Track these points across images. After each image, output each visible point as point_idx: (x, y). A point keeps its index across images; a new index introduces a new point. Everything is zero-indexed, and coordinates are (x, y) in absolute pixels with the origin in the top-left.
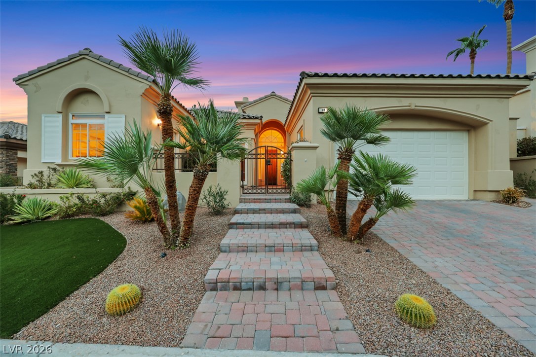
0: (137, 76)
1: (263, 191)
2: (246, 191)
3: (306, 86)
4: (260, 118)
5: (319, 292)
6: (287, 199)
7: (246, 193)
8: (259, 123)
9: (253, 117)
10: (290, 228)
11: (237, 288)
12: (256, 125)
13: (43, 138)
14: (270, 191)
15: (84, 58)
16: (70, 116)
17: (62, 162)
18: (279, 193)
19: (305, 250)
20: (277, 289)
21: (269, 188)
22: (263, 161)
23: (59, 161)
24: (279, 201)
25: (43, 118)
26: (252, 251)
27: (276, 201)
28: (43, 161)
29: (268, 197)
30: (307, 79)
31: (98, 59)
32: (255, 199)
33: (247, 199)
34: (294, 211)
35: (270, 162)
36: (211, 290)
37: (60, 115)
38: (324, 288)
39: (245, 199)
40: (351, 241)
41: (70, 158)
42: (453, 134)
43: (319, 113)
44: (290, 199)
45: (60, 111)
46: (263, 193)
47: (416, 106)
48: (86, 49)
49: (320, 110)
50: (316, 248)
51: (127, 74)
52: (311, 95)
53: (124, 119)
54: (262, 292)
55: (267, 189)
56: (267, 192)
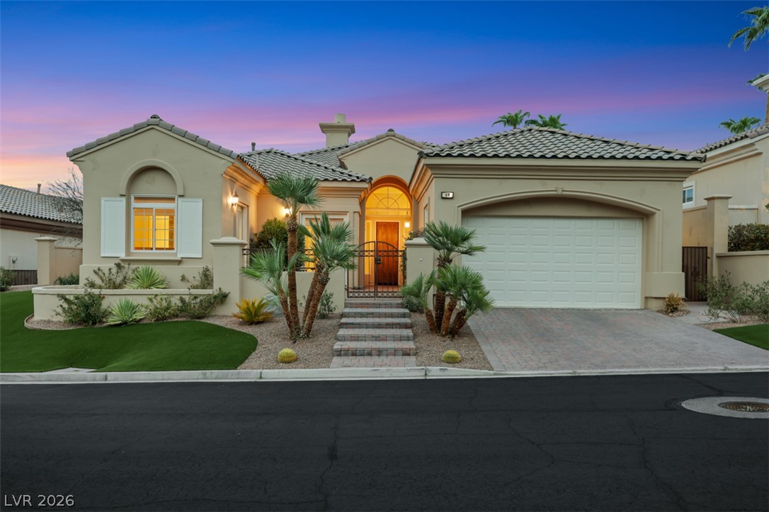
0: (218, 152)
1: (372, 295)
2: (351, 295)
3: (425, 167)
4: (368, 181)
5: (405, 357)
6: (399, 304)
7: (351, 297)
8: (367, 188)
9: (358, 178)
10: (396, 328)
11: (353, 354)
12: (361, 191)
13: (102, 226)
14: (380, 294)
15: (153, 128)
16: (133, 198)
17: (126, 256)
18: (390, 297)
19: (404, 340)
20: (379, 355)
21: (379, 290)
22: (372, 259)
23: (123, 256)
24: (391, 306)
25: (103, 202)
26: (362, 340)
27: (386, 306)
28: (102, 255)
29: (377, 301)
30: (426, 160)
31: (170, 131)
32: (362, 304)
33: (353, 304)
34: (404, 316)
35: (380, 260)
36: (338, 356)
37: (124, 199)
38: (409, 355)
39: (350, 304)
40: (443, 336)
41: (132, 251)
42: (621, 222)
43: (443, 198)
44: (402, 304)
45: (124, 194)
46: (372, 297)
47: (563, 191)
48: (154, 117)
49: (444, 195)
50: (412, 338)
51: (205, 149)
52: (433, 176)
53: (201, 203)
54: (370, 357)
55: (376, 292)
56: (376, 296)
